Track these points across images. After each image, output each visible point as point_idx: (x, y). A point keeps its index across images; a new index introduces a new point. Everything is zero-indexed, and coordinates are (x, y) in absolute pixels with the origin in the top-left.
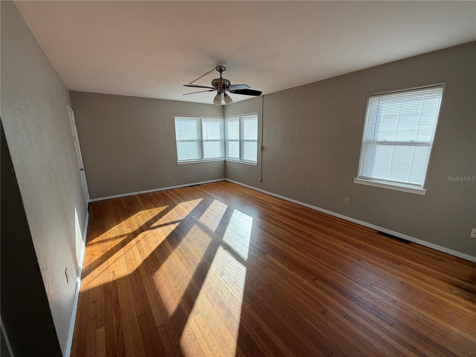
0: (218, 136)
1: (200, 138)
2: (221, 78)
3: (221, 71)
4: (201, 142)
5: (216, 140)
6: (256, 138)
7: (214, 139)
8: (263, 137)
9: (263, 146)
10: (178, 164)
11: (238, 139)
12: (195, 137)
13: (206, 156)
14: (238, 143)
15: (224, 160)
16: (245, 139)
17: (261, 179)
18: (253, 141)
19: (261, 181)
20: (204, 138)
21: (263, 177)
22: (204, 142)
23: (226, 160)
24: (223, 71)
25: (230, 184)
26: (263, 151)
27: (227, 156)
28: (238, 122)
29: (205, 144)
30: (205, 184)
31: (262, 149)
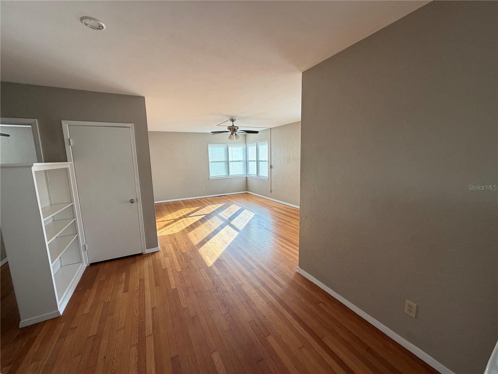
0: (241, 157)
1: (226, 160)
2: (233, 125)
3: (233, 121)
4: (227, 163)
5: (239, 161)
6: (267, 159)
7: (238, 160)
8: (272, 158)
9: (272, 165)
10: (210, 179)
11: (255, 159)
12: (224, 159)
13: (231, 173)
14: (256, 163)
15: (246, 176)
16: (260, 160)
17: (271, 190)
18: (266, 161)
19: (271, 191)
20: (230, 159)
21: (272, 188)
22: (230, 162)
23: (247, 176)
24: (234, 121)
25: (248, 195)
26: (272, 169)
27: (248, 174)
28: (255, 147)
29: (230, 164)
30: (230, 195)
31: (271, 167)
